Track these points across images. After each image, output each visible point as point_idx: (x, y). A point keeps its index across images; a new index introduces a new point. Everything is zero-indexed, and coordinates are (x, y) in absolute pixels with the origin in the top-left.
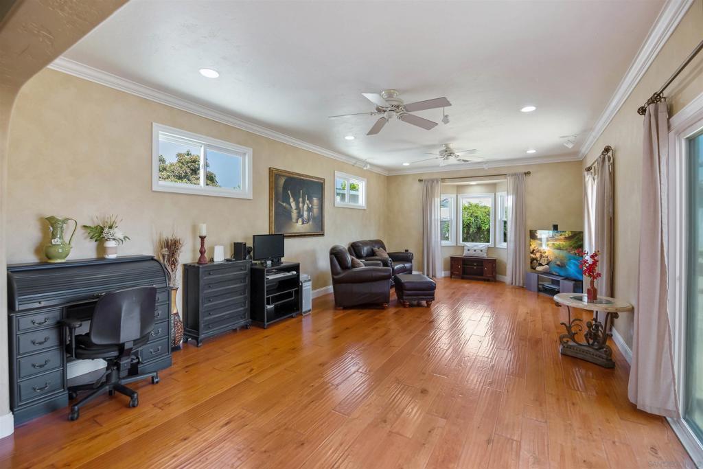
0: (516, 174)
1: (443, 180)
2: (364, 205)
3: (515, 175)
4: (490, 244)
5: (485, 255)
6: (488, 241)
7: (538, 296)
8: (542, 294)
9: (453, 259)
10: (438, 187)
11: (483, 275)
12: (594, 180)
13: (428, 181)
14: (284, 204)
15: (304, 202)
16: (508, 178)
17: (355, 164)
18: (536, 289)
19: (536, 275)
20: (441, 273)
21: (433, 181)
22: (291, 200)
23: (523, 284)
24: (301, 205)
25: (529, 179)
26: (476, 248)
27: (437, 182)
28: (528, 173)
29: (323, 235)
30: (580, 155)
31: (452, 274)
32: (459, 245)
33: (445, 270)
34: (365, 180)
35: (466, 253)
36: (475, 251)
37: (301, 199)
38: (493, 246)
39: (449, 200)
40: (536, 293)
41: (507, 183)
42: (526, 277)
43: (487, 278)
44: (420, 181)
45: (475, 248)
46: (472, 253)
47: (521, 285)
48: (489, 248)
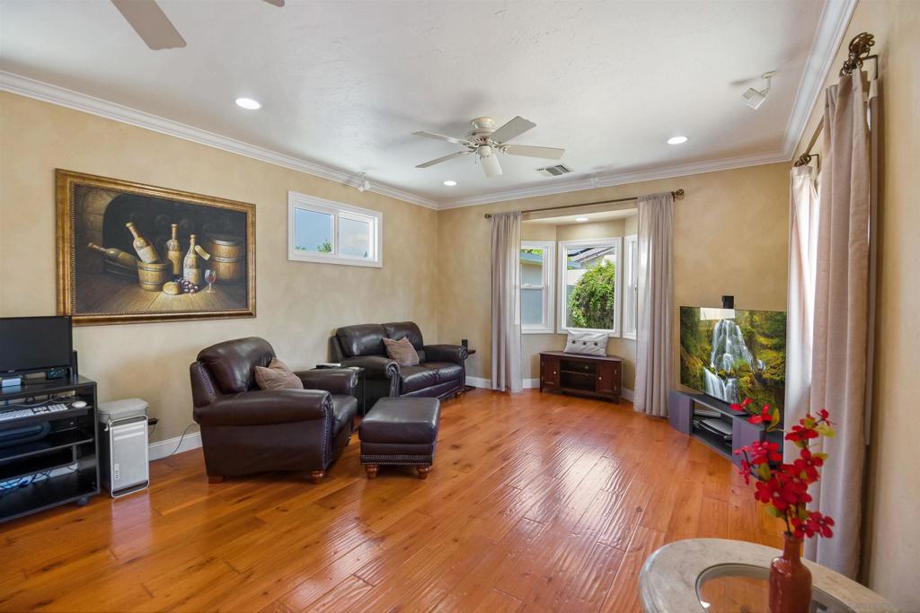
0: (655, 197)
1: (526, 214)
2: (376, 260)
3: (653, 198)
4: (613, 332)
5: (602, 352)
6: (610, 327)
7: (690, 441)
8: (698, 439)
9: (545, 358)
10: (518, 227)
11: (594, 390)
12: (816, 185)
13: (499, 216)
14: (112, 252)
15: (183, 249)
16: (641, 204)
17: (349, 181)
18: (687, 428)
19: (689, 398)
20: (523, 382)
21: (508, 216)
22: (138, 242)
23: (666, 411)
24: (173, 255)
25: (682, 205)
26: (589, 339)
27: (516, 217)
28: (677, 195)
29: (250, 315)
30: (787, 146)
31: (542, 384)
32: (559, 332)
33: (533, 376)
34: (381, 214)
35: (569, 347)
36: (585, 344)
37: (172, 243)
38: (618, 335)
39: (544, 251)
40: (687, 436)
41: (639, 214)
42: (671, 400)
43: (601, 395)
44: (488, 216)
45: (585, 339)
46: (579, 347)
47: (662, 414)
48: (610, 338)
